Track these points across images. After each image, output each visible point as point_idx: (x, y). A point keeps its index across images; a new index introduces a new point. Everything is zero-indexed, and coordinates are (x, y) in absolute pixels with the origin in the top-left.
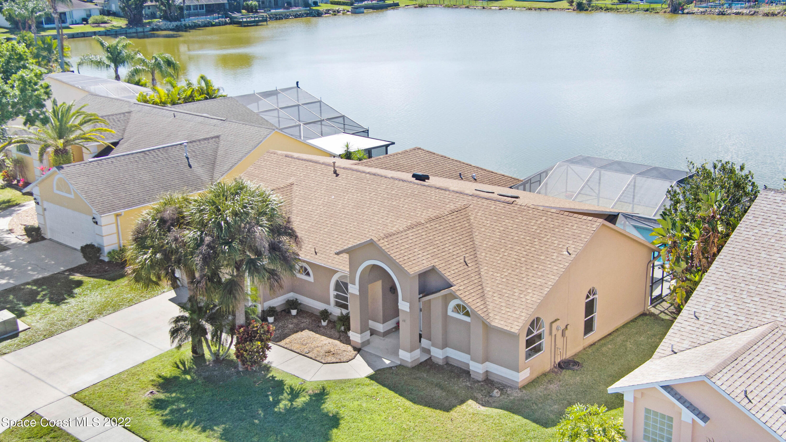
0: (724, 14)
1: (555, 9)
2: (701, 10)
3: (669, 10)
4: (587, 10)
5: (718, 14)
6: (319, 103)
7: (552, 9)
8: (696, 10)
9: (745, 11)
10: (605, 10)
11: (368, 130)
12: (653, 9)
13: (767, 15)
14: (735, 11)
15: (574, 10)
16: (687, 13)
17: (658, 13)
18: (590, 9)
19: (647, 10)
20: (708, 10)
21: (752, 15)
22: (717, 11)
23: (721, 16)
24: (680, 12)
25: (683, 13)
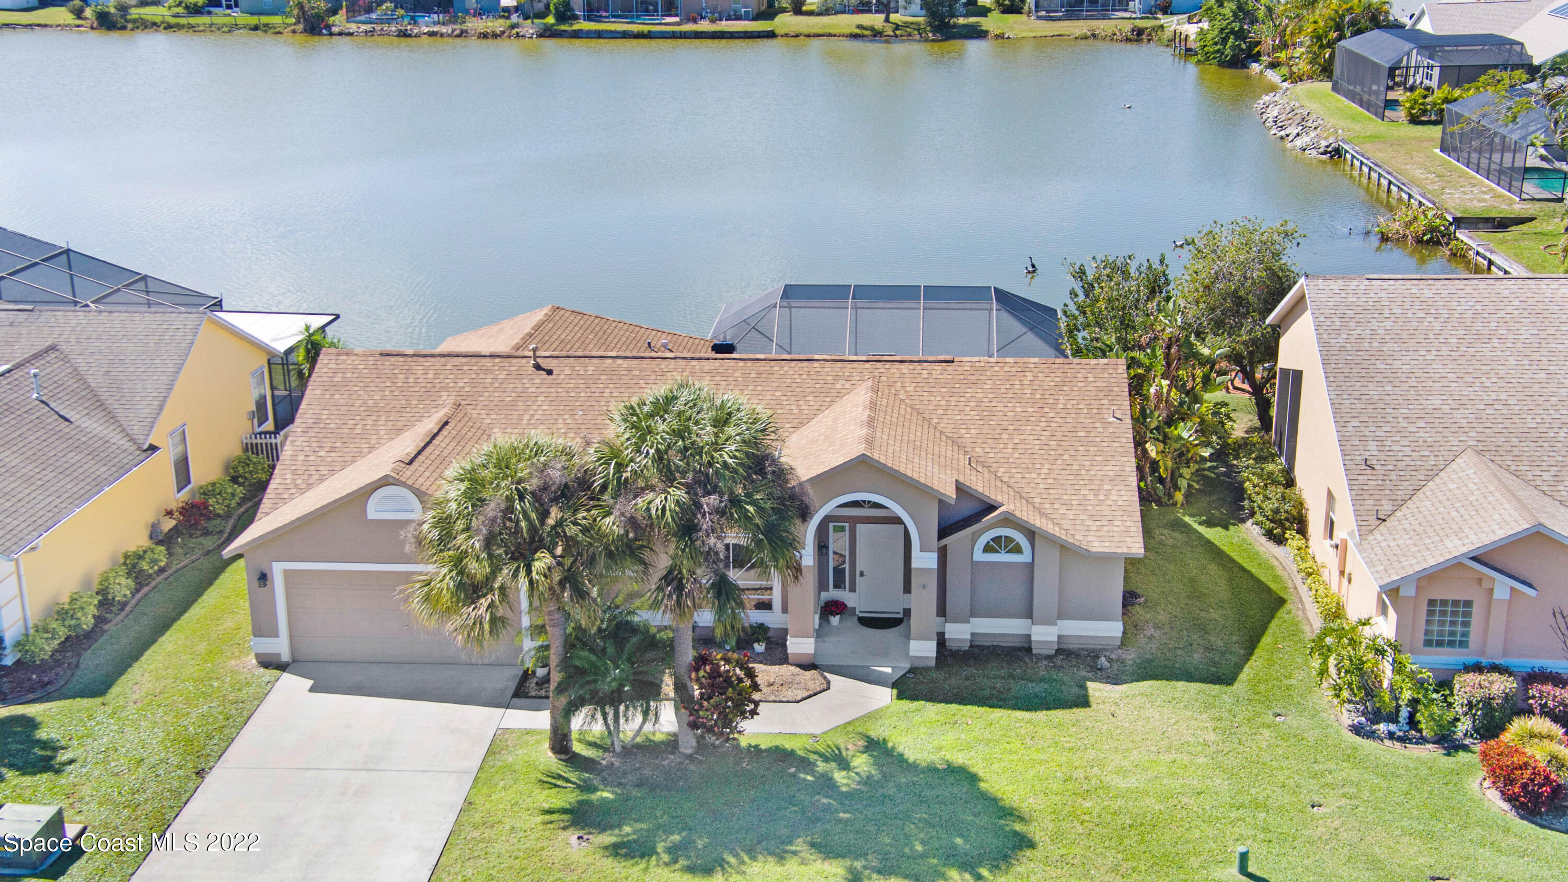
0: (410, 36)
1: (46, 26)
2: (364, 27)
3: (300, 27)
4: (123, 28)
5: (398, 36)
6: (65, 256)
7: (39, 25)
8: (353, 27)
9: (444, 30)
10: (165, 28)
11: (221, 300)
12: (266, 25)
13: (484, 36)
14: (426, 30)
15: (92, 28)
16: (340, 34)
17: (279, 33)
18: (130, 26)
19: (256, 28)
20: (378, 27)
21: (459, 36)
22: (393, 29)
23: (402, 39)
24: (324, 31)
25: (331, 34)
